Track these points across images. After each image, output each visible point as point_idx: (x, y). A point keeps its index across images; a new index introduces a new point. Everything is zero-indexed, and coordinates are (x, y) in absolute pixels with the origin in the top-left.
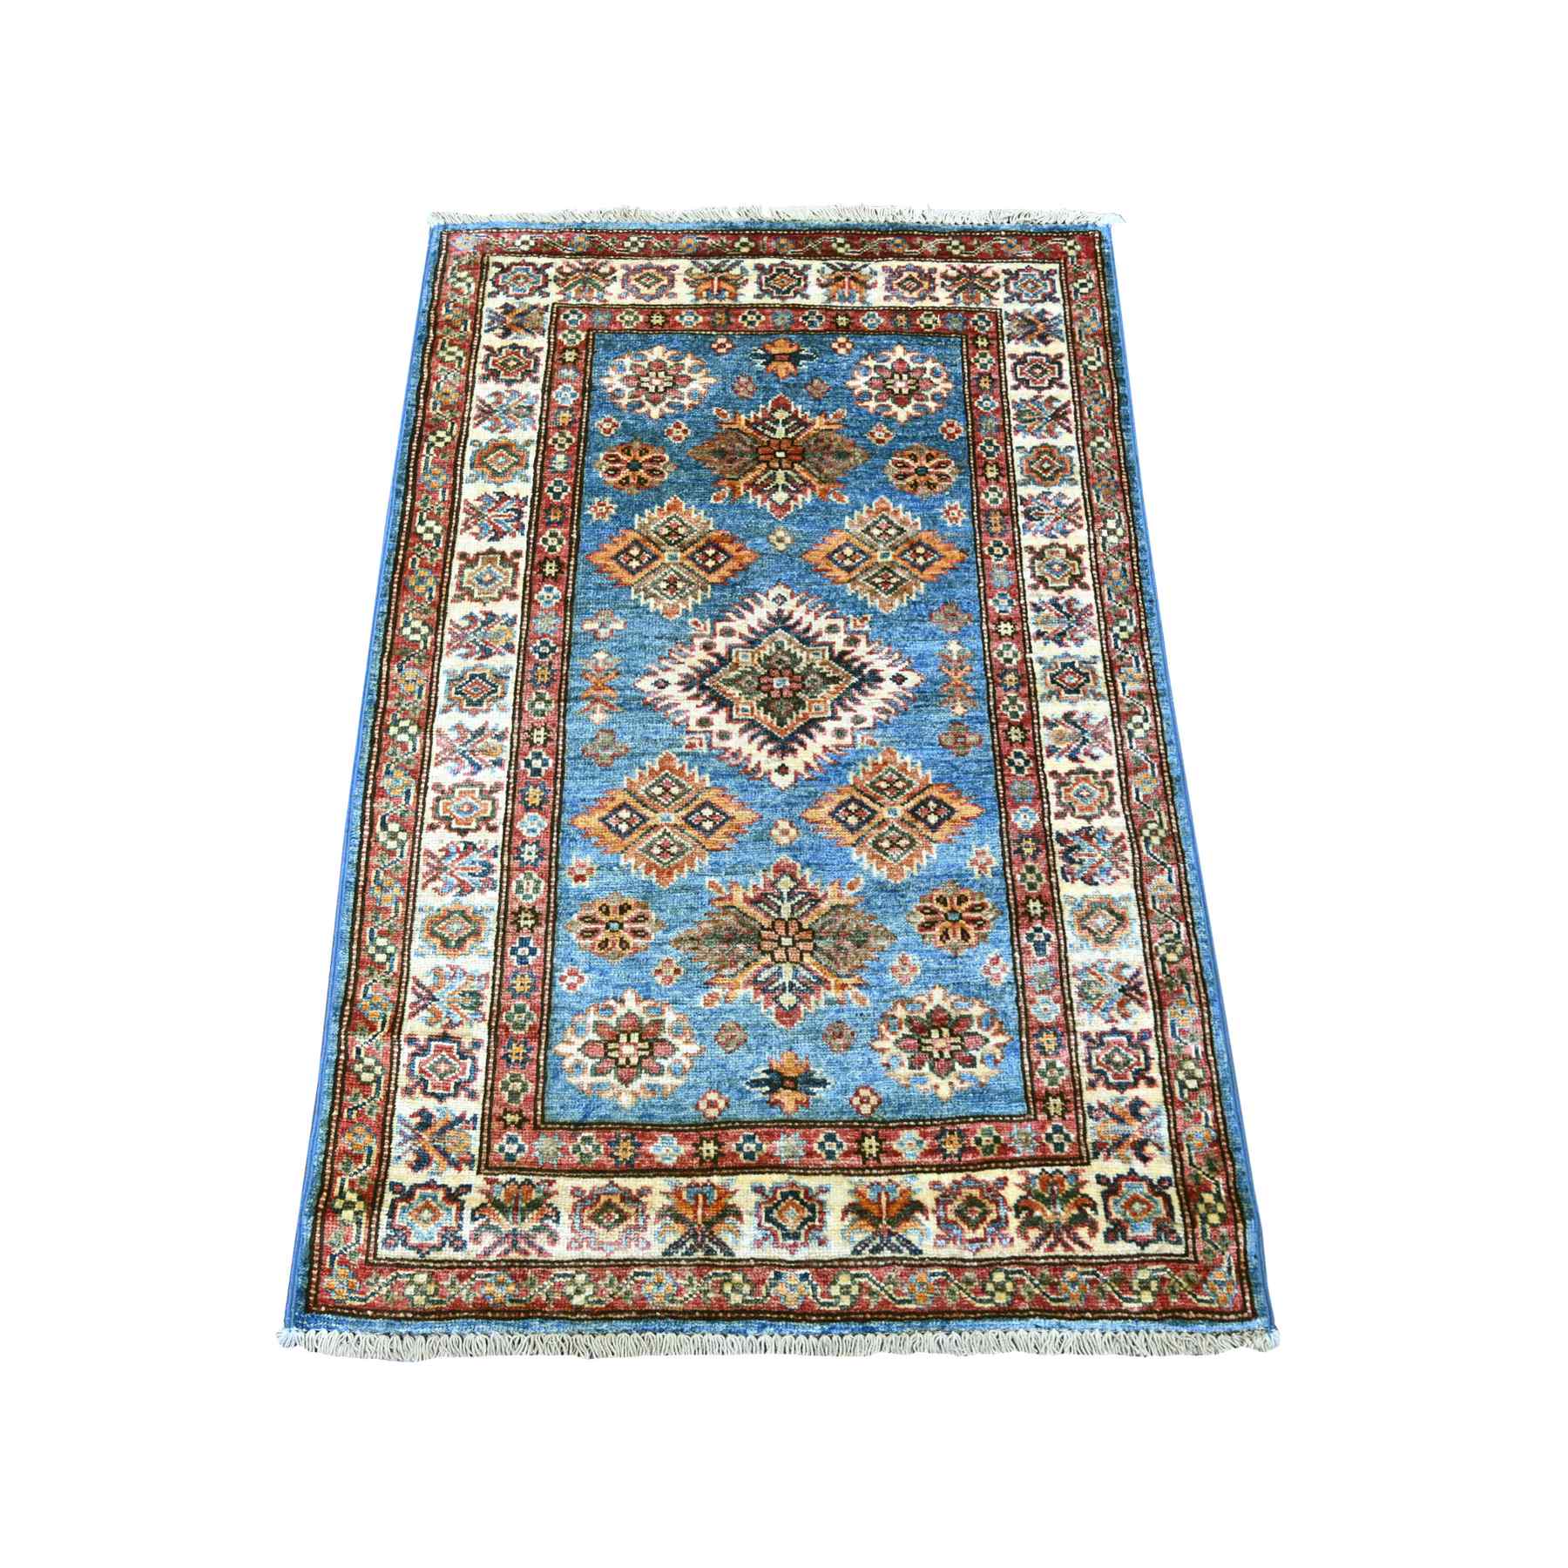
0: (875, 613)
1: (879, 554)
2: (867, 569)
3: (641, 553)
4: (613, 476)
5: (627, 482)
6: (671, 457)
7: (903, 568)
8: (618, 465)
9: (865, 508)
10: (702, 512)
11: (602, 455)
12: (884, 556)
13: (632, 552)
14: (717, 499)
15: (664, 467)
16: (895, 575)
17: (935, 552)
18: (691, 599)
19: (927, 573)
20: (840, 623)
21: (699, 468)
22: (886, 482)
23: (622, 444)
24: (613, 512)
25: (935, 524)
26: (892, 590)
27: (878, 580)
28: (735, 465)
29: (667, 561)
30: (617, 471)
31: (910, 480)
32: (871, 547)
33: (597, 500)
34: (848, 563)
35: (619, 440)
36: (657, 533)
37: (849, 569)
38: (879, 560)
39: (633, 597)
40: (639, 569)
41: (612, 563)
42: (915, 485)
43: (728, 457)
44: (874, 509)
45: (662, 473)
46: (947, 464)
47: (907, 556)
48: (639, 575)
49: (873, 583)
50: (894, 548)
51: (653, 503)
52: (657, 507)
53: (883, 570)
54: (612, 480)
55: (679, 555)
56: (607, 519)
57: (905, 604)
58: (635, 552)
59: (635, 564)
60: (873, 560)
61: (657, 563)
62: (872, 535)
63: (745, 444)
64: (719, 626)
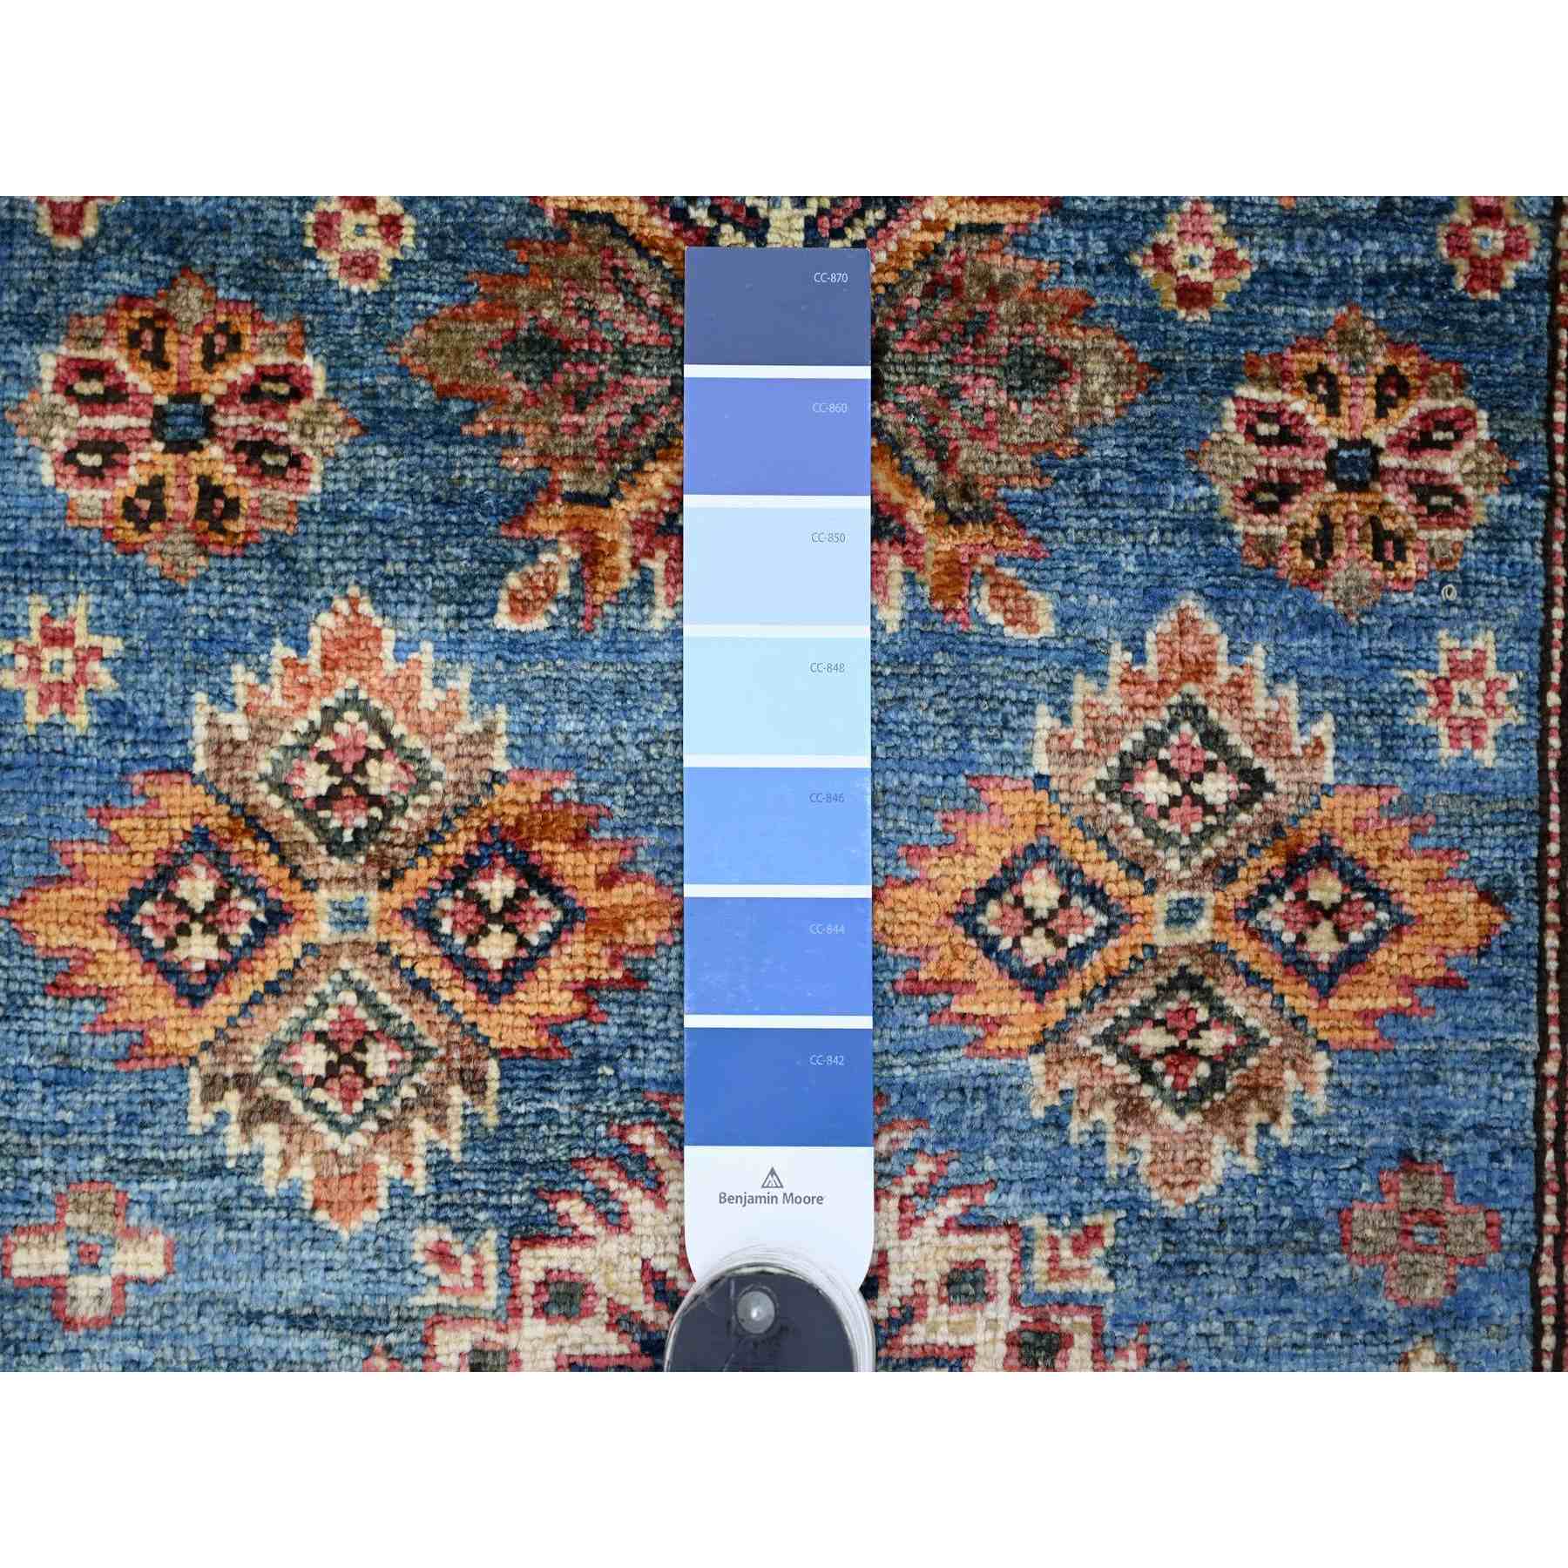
0: (1133, 1206)
1: (1160, 902)
2: (1113, 982)
3: (222, 896)
4: (95, 474)
5: (158, 512)
6: (333, 374)
7: (1252, 977)
8: (114, 421)
9: (1119, 657)
10: (462, 681)
11: (48, 364)
12: (1181, 916)
13: (184, 888)
14: (521, 606)
15: (306, 429)
16: (1220, 1014)
17: (1379, 896)
18: (421, 1130)
19: (1350, 1001)
20: (994, 1251)
21: (448, 435)
22: (1207, 526)
23: (131, 300)
24: (104, 679)
25: (1389, 753)
26: (1204, 1090)
27: (1151, 1040)
28: (596, 419)
29: (324, 932)
30: (112, 450)
31: (1303, 510)
32: (1134, 868)
33: (36, 609)
34: (1037, 949)
35: (120, 279)
36: (282, 788)
37: (1039, 982)
38: (1162, 937)
39: (199, 1118)
40: (216, 974)
41: (106, 942)
42: (1321, 543)
43: (569, 375)
44: (1151, 669)
45: (296, 461)
46: (1459, 425)
47: (1273, 917)
48: (220, 1007)
49: (1132, 1056)
50: (1225, 872)
51: (265, 633)
52: (280, 650)
53: (1166, 991)
54: (90, 498)
55: (374, 901)
56: (82, 719)
57: (1251, 1165)
58: (198, 887)
59: (199, 949)
60: (1136, 935)
61: (286, 947)
62: (1135, 805)
63: (636, 303)
64: (533, 1264)
